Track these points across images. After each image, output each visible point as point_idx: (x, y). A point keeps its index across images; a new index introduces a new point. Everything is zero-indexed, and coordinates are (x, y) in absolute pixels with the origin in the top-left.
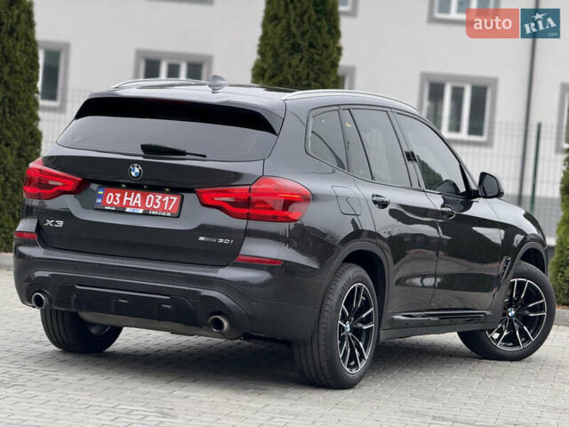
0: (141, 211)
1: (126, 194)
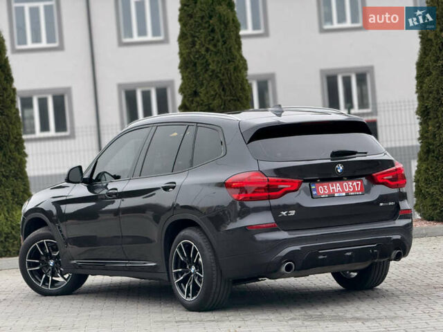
0: (344, 194)
1: (330, 185)
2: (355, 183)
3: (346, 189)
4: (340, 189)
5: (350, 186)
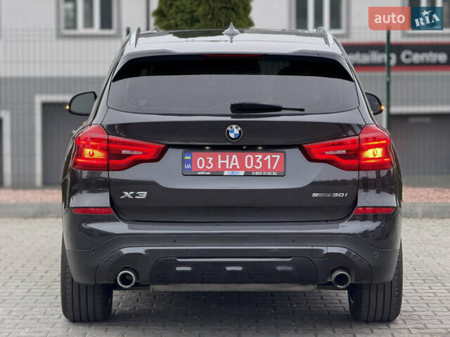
0: (242, 173)
1: (220, 156)
2: (268, 157)
3: (249, 165)
4: (237, 164)
5: (258, 161)
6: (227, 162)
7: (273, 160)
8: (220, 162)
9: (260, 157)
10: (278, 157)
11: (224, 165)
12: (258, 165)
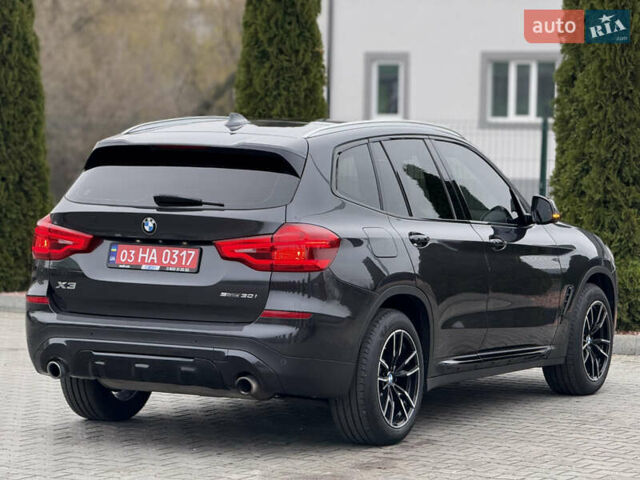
0: (157, 268)
1: (141, 250)
2: (184, 253)
3: (166, 260)
4: (155, 258)
5: (174, 256)
6: (147, 256)
7: (189, 256)
8: (141, 255)
9: (177, 252)
10: (193, 253)
11: (143, 258)
12: (174, 260)
